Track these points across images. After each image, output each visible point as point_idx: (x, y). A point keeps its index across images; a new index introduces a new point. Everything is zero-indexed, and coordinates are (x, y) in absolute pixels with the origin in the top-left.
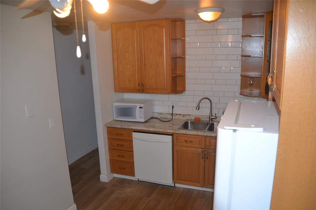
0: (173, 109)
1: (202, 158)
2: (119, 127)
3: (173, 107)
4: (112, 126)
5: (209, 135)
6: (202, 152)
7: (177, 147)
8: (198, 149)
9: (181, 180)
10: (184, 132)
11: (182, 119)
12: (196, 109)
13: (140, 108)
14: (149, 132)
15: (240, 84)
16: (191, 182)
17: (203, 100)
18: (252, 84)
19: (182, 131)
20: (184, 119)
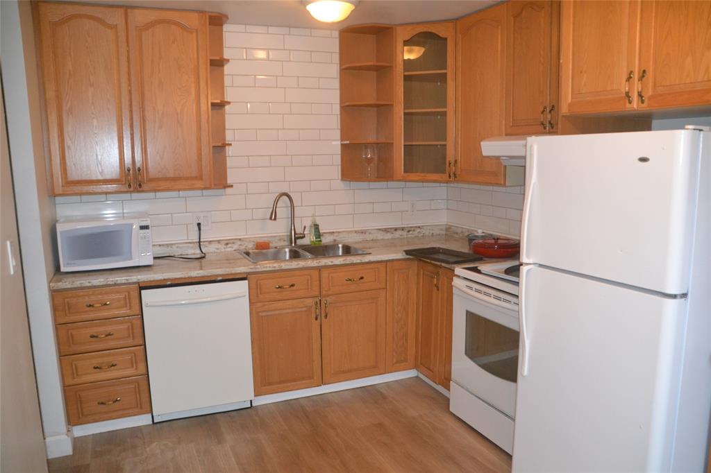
0: (200, 229)
1: (316, 319)
2: (99, 284)
3: (199, 225)
4: (72, 286)
5: (331, 264)
6: (314, 306)
7: (259, 304)
8: (306, 300)
9: (270, 384)
10: (275, 265)
11: (223, 250)
12: (271, 218)
13: (142, 228)
14: (190, 281)
15: (339, 162)
16: (295, 380)
17: (281, 198)
18: (371, 158)
19: (271, 265)
20: (229, 249)
